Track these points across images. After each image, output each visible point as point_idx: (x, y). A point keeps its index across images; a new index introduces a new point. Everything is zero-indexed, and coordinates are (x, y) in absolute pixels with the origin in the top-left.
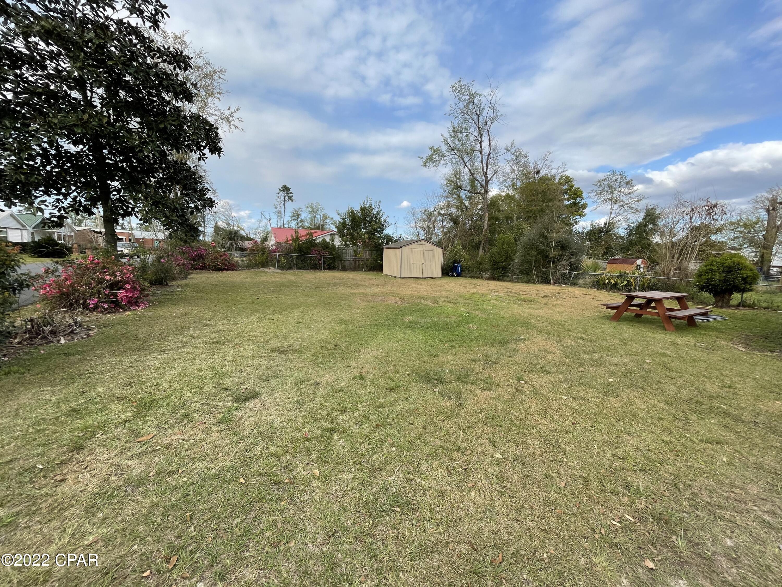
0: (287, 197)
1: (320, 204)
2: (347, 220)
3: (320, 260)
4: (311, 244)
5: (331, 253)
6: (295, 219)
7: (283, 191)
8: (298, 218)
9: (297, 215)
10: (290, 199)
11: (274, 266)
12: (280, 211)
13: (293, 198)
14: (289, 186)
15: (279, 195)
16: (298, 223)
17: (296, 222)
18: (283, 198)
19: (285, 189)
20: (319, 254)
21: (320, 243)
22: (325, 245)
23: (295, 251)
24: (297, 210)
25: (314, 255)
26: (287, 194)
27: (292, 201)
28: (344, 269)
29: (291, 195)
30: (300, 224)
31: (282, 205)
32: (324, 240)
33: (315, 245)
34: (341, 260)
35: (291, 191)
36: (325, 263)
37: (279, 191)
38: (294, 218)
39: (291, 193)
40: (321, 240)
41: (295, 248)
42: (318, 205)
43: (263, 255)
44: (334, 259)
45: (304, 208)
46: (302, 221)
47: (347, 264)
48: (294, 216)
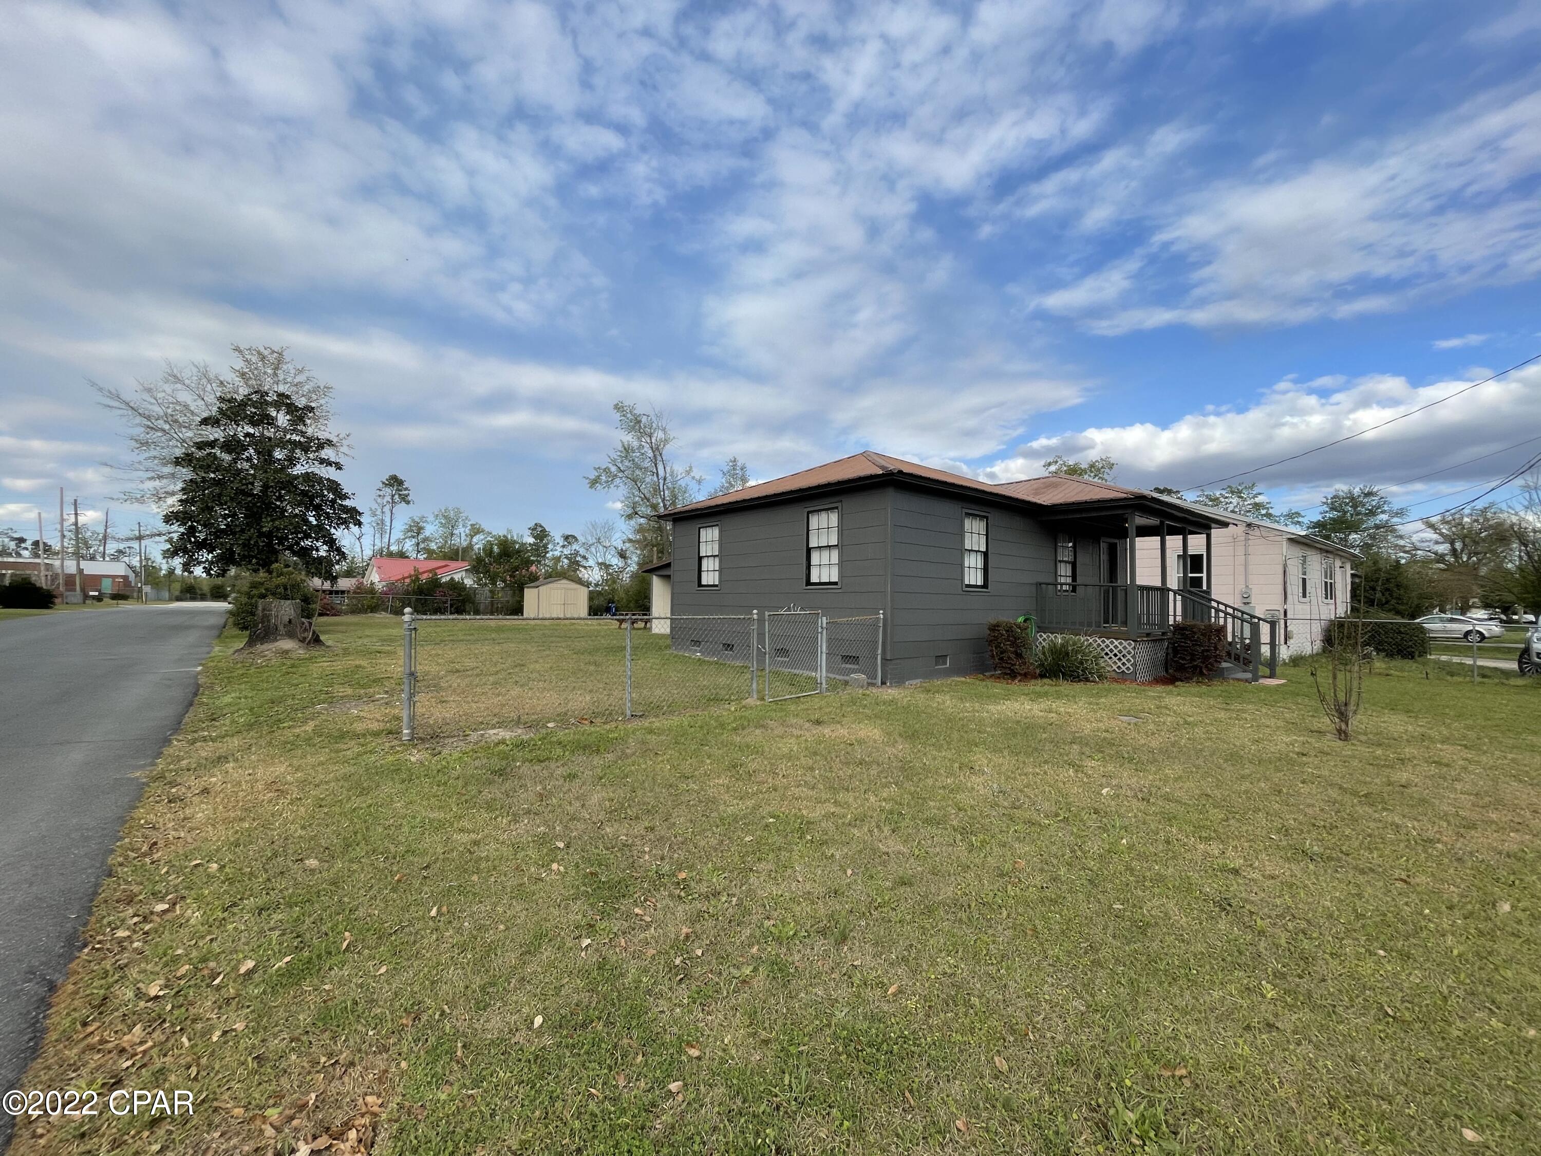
0: (397, 496)
1: (462, 510)
2: (496, 549)
3: (446, 602)
4: (435, 583)
5: (460, 595)
6: (414, 537)
7: (391, 485)
8: (418, 534)
9: (416, 529)
10: (405, 499)
11: (385, 610)
12: (382, 520)
13: (410, 498)
14: (401, 476)
15: (381, 493)
16: (418, 544)
17: (414, 541)
18: (388, 498)
19: (395, 482)
20: (445, 596)
21: (446, 583)
22: (452, 585)
23: (415, 593)
24: (417, 520)
25: (438, 596)
26: (398, 490)
27: (408, 502)
28: (477, 612)
29: (406, 492)
30: (422, 546)
31: (387, 509)
32: (452, 579)
33: (440, 585)
34: (473, 603)
35: (406, 485)
36: (451, 606)
37: (381, 485)
38: (409, 534)
39: (406, 489)
40: (448, 578)
41: (413, 590)
42: (458, 512)
43: (372, 598)
44: (464, 602)
45: (431, 518)
46: (426, 539)
47: (482, 607)
48: (412, 531)
